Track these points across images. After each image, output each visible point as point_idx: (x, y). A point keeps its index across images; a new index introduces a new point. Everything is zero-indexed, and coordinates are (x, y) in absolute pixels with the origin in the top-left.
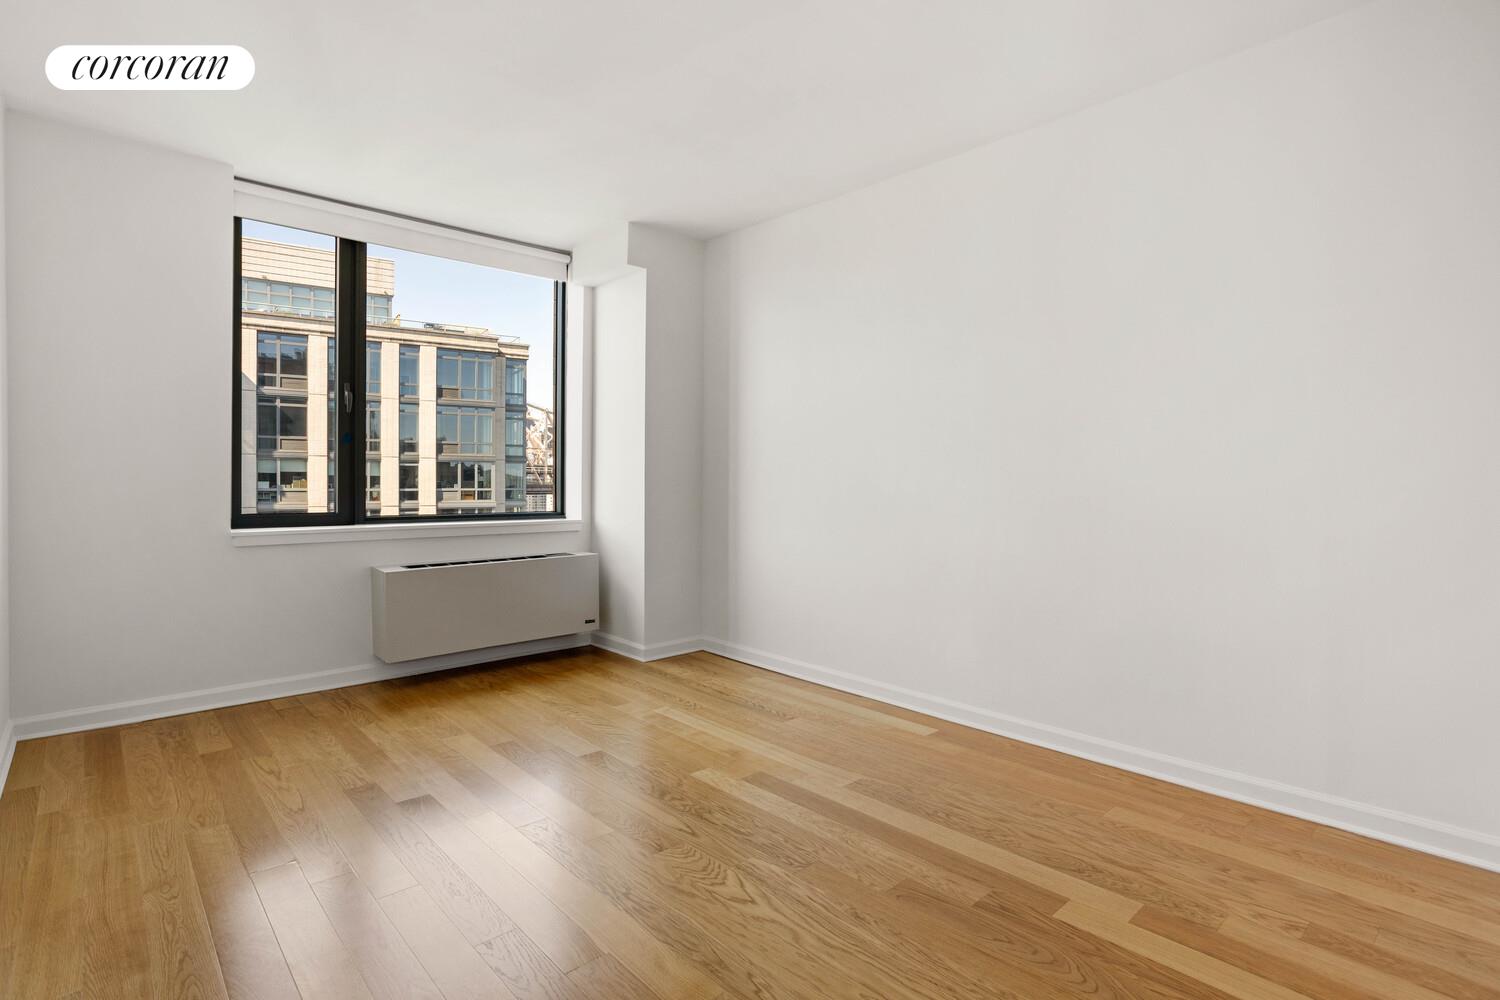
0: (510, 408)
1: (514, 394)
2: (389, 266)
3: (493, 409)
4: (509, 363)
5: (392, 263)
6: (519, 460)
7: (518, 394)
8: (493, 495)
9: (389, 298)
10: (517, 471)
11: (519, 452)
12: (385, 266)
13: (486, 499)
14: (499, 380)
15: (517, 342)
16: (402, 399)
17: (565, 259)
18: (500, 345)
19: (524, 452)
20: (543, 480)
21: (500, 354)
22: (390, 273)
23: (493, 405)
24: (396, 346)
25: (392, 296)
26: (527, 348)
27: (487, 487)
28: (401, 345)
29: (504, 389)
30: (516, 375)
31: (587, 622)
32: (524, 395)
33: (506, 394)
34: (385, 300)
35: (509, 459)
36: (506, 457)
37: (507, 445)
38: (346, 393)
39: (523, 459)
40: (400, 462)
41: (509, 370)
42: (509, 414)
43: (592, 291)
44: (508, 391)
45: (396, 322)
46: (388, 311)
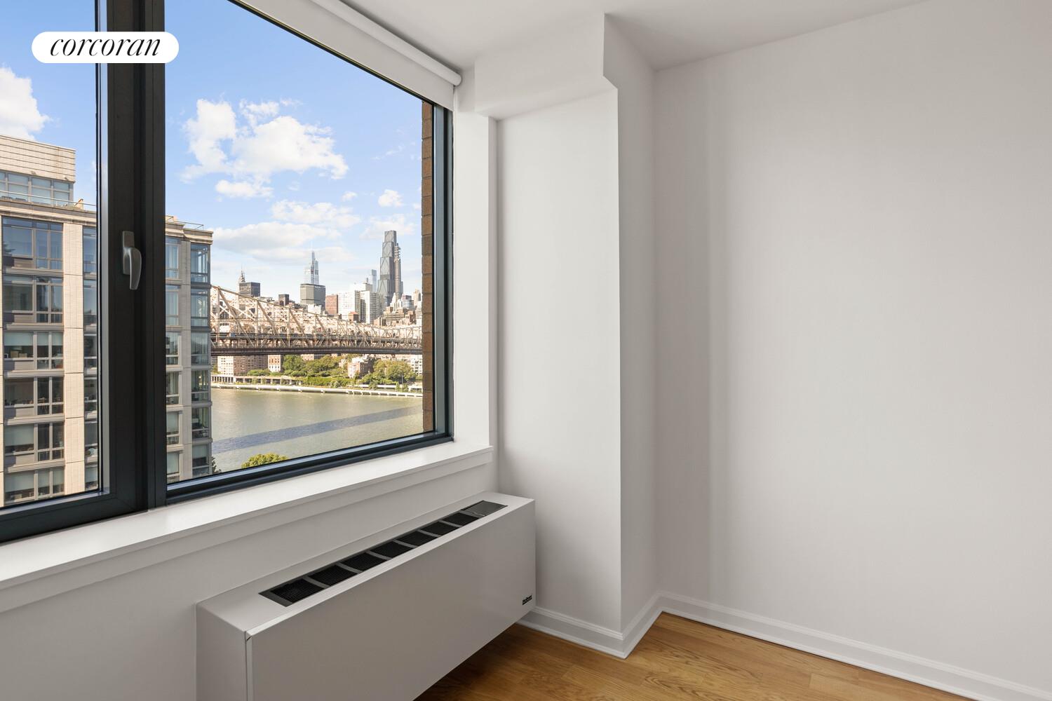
0: (195, 285)
1: (199, 273)
2: (69, 155)
3: (179, 286)
4: (194, 246)
5: (73, 152)
6: (203, 330)
7: (202, 274)
8: (180, 360)
9: (70, 184)
10: (203, 340)
11: (204, 323)
12: (64, 154)
13: (173, 364)
14: (184, 261)
15: (201, 229)
16: (87, 276)
17: (454, 79)
18: (187, 231)
19: (209, 322)
20: (216, 344)
21: (185, 239)
22: (70, 161)
23: (178, 283)
24: (79, 228)
25: (74, 182)
26: (210, 234)
27: (173, 353)
28: (84, 226)
29: (189, 269)
30: (200, 258)
31: (525, 602)
32: (208, 275)
33: (191, 273)
34: (66, 186)
35: (194, 329)
36: (192, 327)
37: (191, 317)
38: (127, 252)
39: (208, 329)
40: (84, 333)
41: (193, 253)
42: (195, 291)
43: (497, 124)
44: (193, 271)
45: (78, 206)
46: (69, 195)
